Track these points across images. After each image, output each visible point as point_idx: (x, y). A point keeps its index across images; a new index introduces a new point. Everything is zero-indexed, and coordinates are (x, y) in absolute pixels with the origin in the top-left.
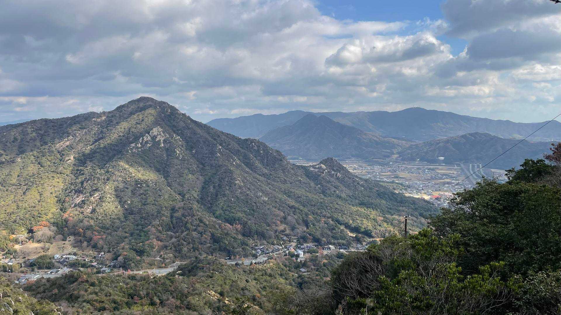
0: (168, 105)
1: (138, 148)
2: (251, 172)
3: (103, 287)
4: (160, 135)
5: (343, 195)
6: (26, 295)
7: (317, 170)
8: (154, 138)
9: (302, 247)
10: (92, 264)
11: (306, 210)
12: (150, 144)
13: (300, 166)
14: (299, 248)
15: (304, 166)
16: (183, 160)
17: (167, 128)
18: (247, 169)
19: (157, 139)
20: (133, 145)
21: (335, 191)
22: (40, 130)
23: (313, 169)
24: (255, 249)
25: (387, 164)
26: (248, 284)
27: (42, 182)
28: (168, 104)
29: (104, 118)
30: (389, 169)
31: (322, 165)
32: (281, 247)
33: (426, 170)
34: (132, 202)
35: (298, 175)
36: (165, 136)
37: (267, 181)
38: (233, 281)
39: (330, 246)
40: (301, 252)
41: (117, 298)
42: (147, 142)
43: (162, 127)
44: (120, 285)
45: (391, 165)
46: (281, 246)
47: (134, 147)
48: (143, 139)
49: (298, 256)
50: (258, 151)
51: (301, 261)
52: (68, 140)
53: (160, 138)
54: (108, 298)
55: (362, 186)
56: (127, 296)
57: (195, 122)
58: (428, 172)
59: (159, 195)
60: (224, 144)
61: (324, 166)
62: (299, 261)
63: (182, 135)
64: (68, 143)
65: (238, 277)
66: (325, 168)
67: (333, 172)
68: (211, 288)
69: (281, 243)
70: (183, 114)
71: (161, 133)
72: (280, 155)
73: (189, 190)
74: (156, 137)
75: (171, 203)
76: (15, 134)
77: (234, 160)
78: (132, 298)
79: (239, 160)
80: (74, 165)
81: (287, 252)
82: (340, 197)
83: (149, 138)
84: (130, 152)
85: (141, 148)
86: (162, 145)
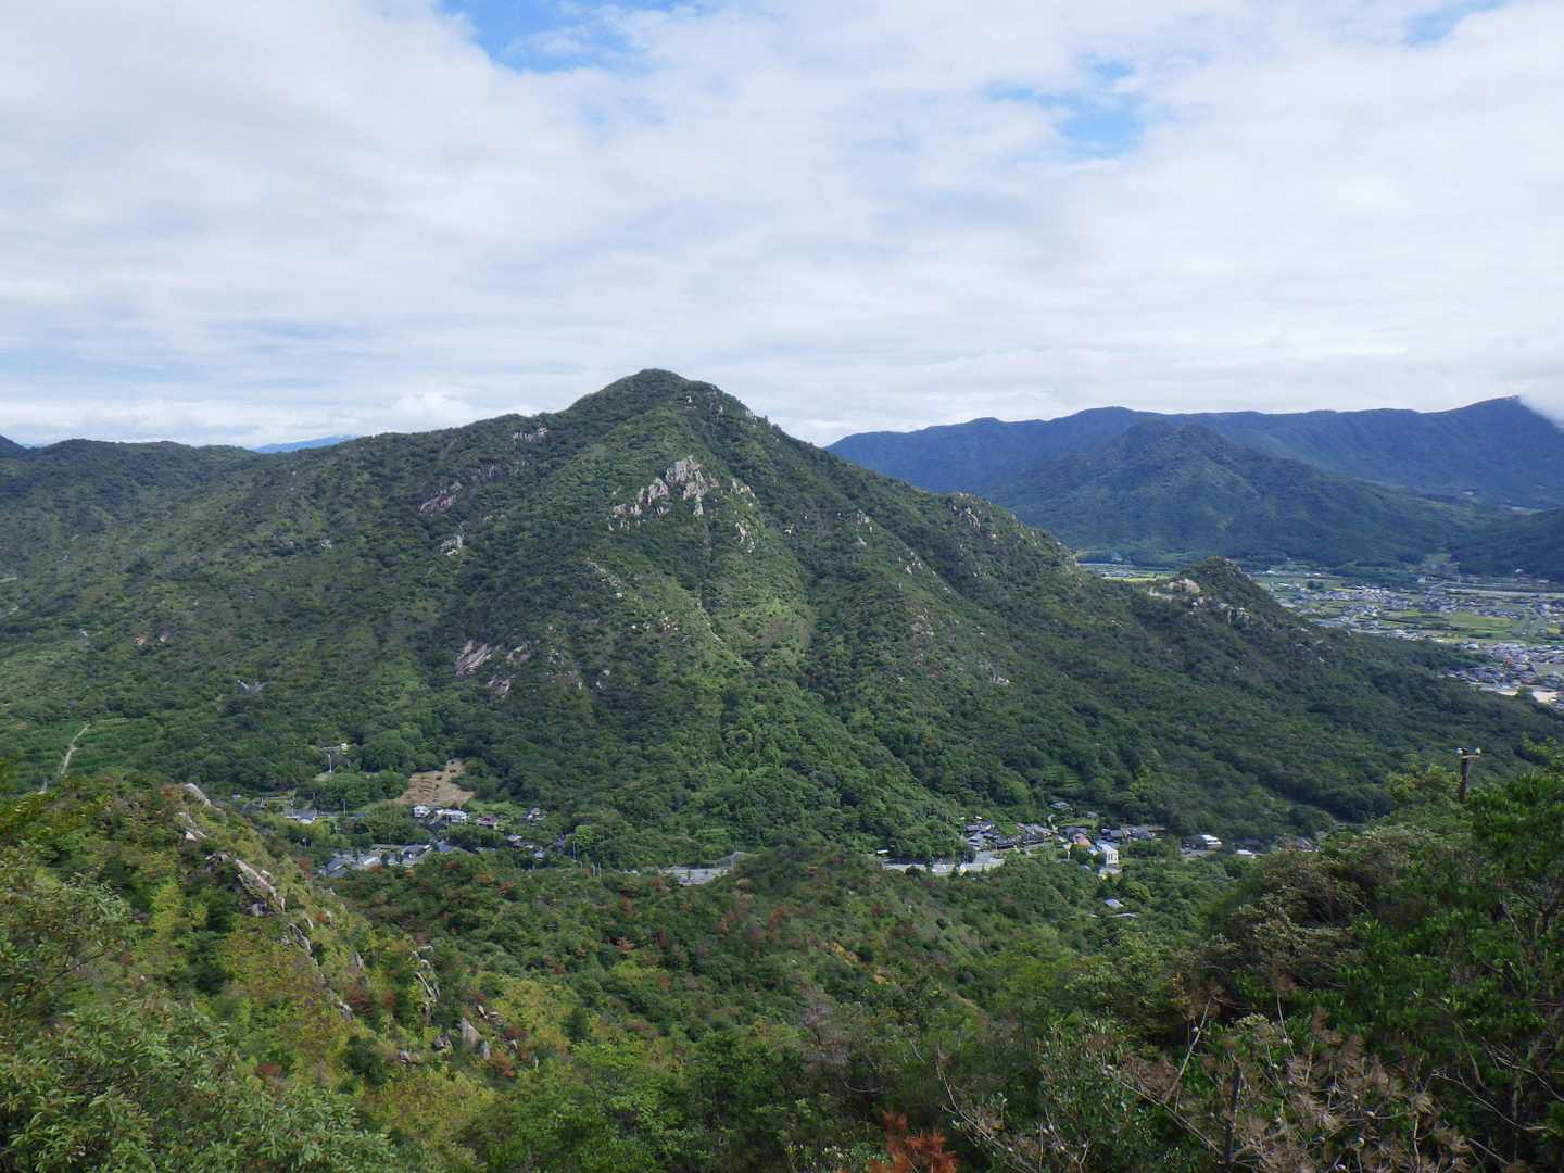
0: (720, 393)
1: (633, 519)
2: (959, 597)
3: (539, 905)
4: (695, 480)
5: (1256, 680)
6: (343, 907)
7: (1169, 597)
8: (676, 490)
9: (1115, 833)
10: (511, 838)
11: (1130, 720)
12: (665, 507)
13: (1115, 582)
14: (1108, 838)
15: (1128, 584)
16: (759, 556)
17: (715, 461)
18: (947, 590)
19: (686, 495)
20: (619, 509)
21: (1227, 667)
22: (381, 464)
23: (1157, 594)
24: (967, 832)
25: (1409, 583)
26: (944, 932)
27: (386, 608)
28: (717, 390)
29: (542, 432)
30: (1416, 599)
31: (1187, 581)
32: (1045, 831)
33: (1547, 606)
34: (615, 670)
35: (1108, 613)
36: (709, 483)
37: (1008, 628)
38: (900, 922)
39: (1207, 837)
40: (1110, 851)
41: (577, 940)
42: (656, 504)
43: (700, 459)
44: (583, 905)
45: (1420, 585)
46: (1049, 826)
47: (621, 516)
48: (647, 493)
49: (1100, 861)
50: (984, 532)
51: (1110, 878)
52: (450, 494)
53: (695, 491)
54: (551, 935)
55: (1322, 652)
56: (600, 936)
57: (796, 444)
58: (1551, 612)
59: (690, 658)
60: (878, 510)
61: (1194, 584)
62: (1104, 877)
63: (754, 482)
64: (449, 502)
65: (913, 910)
66: (1198, 590)
67: (1223, 605)
68: (835, 934)
69: (1050, 819)
70: (759, 420)
71: (698, 473)
72: (1050, 548)
73: (775, 646)
74: (684, 489)
75: (723, 681)
76: (319, 476)
77: (909, 562)
78: (614, 942)
79: (924, 559)
80: (467, 562)
81: (1068, 847)
82: (1244, 686)
83: (665, 490)
84: (611, 529)
85: (641, 518)
86: (700, 511)
